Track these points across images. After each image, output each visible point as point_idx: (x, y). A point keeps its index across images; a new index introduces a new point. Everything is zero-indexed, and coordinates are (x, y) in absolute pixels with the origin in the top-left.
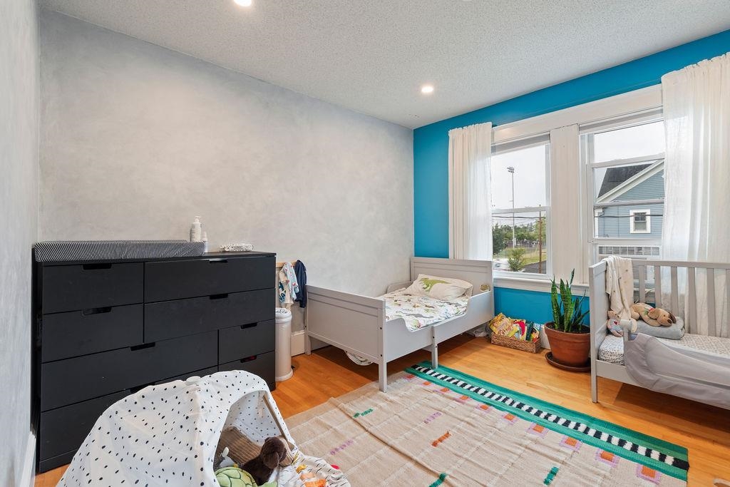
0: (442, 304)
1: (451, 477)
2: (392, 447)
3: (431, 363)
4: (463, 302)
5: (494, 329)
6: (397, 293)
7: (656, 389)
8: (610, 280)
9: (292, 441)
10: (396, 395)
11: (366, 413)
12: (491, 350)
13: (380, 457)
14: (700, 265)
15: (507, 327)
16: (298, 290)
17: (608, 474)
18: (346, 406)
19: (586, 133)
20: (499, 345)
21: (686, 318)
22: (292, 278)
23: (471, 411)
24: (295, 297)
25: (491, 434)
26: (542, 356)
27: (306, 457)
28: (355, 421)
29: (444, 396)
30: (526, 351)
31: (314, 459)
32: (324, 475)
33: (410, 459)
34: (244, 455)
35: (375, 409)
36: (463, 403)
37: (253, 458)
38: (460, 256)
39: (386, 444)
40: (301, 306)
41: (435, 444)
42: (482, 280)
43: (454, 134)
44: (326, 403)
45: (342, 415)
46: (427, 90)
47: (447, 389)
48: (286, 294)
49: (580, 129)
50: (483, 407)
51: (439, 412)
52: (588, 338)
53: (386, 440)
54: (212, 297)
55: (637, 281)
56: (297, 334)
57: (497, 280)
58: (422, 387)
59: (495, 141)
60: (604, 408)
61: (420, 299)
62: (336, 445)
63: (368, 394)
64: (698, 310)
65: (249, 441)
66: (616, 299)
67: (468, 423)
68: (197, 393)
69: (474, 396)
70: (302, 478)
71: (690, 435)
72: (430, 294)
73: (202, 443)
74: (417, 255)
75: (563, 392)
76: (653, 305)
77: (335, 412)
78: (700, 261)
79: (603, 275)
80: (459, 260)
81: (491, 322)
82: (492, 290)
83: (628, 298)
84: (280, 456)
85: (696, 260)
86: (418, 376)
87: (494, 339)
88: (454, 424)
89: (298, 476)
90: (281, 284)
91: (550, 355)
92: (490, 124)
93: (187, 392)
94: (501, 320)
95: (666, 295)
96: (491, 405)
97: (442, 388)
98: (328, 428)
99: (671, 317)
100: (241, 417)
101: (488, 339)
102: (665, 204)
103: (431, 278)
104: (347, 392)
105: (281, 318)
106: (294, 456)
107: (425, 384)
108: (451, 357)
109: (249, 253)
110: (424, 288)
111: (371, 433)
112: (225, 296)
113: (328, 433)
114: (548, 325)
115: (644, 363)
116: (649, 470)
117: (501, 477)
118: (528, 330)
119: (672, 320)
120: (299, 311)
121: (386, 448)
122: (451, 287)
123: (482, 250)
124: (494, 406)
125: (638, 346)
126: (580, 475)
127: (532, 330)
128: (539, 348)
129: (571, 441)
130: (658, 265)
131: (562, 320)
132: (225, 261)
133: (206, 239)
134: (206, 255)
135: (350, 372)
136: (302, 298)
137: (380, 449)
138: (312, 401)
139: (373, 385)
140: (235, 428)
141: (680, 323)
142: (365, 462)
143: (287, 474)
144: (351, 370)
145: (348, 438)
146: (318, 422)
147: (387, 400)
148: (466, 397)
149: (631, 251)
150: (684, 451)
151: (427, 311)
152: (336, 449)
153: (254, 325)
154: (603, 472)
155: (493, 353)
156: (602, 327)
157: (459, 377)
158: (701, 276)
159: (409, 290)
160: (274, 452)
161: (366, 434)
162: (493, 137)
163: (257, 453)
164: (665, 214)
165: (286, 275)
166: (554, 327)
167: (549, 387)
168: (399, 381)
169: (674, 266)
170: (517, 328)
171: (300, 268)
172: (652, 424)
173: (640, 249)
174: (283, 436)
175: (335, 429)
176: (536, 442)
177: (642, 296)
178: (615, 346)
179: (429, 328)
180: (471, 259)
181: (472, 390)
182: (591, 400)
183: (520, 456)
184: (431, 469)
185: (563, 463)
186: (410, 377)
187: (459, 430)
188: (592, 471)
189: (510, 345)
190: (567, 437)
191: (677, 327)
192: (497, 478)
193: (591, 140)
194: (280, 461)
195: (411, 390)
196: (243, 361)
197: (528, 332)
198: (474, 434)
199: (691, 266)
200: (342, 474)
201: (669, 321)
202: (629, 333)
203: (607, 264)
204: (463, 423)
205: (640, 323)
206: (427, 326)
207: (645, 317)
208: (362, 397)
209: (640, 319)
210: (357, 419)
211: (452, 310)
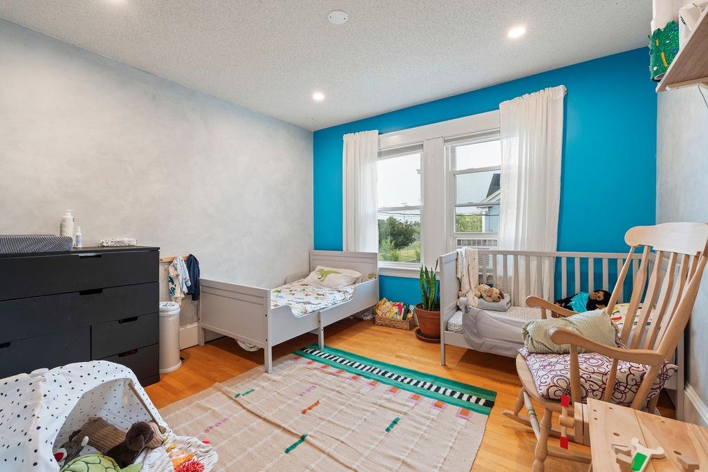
0: (332, 292)
1: (311, 436)
2: (265, 420)
3: (318, 345)
4: (350, 290)
5: (378, 312)
6: (295, 284)
7: (482, 350)
8: (460, 267)
9: (163, 424)
10: (280, 375)
11: (248, 393)
12: (373, 330)
13: (252, 429)
14: (522, 253)
15: (389, 310)
16: (189, 284)
17: (435, 418)
18: (229, 389)
19: (449, 145)
20: (382, 325)
21: (512, 294)
22: (183, 272)
23: (343, 382)
24: (185, 290)
25: (354, 398)
26: (413, 332)
27: (178, 438)
28: (236, 401)
29: (323, 371)
30: (402, 329)
31: (185, 438)
32: (193, 450)
33: (279, 426)
34: (109, 443)
35: (257, 389)
36: (338, 376)
37: (118, 444)
38: (352, 249)
39: (259, 417)
40: (193, 299)
41: (304, 412)
42: (369, 269)
43: (348, 138)
44: (210, 388)
45: (224, 397)
46: (318, 97)
47: (327, 365)
48: (176, 288)
49: (445, 141)
50: (354, 378)
51: (314, 386)
52: (439, 315)
53: (260, 414)
54: (83, 293)
55: (481, 267)
56: (189, 326)
57: (382, 269)
58: (305, 365)
59: (382, 146)
60: (449, 369)
61: (315, 289)
62: (212, 424)
63: (254, 376)
64: (520, 288)
65: (116, 429)
66: (465, 281)
67: (337, 392)
68: (40, 383)
69: (350, 370)
70: (170, 457)
71: (501, 382)
72: (324, 283)
73: (39, 428)
74: (316, 248)
75: (422, 359)
76: (491, 286)
77: (218, 395)
78: (522, 250)
79: (454, 262)
80: (352, 253)
81: (376, 306)
82: (377, 279)
83: (475, 280)
84: (145, 438)
85: (519, 250)
86: (303, 356)
87: (378, 321)
88: (325, 394)
89: (167, 454)
90: (171, 278)
91: (418, 332)
92: (377, 131)
93: (31, 384)
94: (384, 304)
95: (501, 277)
96: (361, 375)
97: (323, 365)
98: (206, 409)
99: (501, 294)
100: (107, 407)
101: (373, 321)
102: (501, 205)
103: (326, 269)
104: (233, 376)
105: (167, 311)
106: (165, 438)
107: (309, 363)
108: (339, 339)
109: (131, 248)
110: (319, 278)
111: (248, 410)
112: (100, 291)
113: (206, 414)
114: (417, 306)
115: (475, 331)
116: (466, 410)
117: (353, 431)
118: (405, 311)
119: (501, 296)
120: (191, 305)
121: (260, 421)
122: (342, 277)
123: (370, 243)
124: (363, 376)
125: (470, 317)
126: (415, 421)
127: (408, 311)
128: (412, 326)
129: (415, 398)
130: (495, 253)
131: (427, 300)
132: (100, 256)
133: (80, 234)
134: (81, 250)
135: (241, 358)
136: (195, 291)
137: (253, 422)
138: (196, 388)
139: (261, 368)
140: (100, 419)
141: (507, 299)
142: (236, 435)
143: (156, 455)
144: (241, 356)
145: (225, 417)
146: (199, 406)
147: (270, 380)
148: (342, 370)
149: (479, 243)
150: (494, 394)
151: (317, 298)
152: (211, 428)
153: (135, 319)
154: (432, 417)
155: (374, 332)
156: (452, 304)
157: (340, 355)
158: (522, 261)
159: (305, 281)
160: (139, 435)
161: (244, 411)
162: (379, 144)
163: (123, 439)
164: (500, 215)
165: (176, 269)
166: (422, 307)
167: (412, 356)
168: (285, 363)
169: (505, 254)
170: (396, 310)
171: (192, 263)
172: (480, 378)
173: (485, 241)
174: (154, 420)
175: (214, 411)
176: (389, 400)
177: (485, 278)
178: (457, 319)
179: (316, 313)
180: (361, 251)
181: (348, 364)
182: (440, 363)
183: (373, 413)
184: (295, 432)
185: (405, 414)
186: (296, 359)
187: (329, 398)
188: (425, 417)
189: (391, 325)
190: (414, 394)
191: (503, 302)
192: (351, 432)
193: (453, 152)
194: (146, 443)
195: (294, 370)
196: (121, 355)
197: (404, 313)
198: (340, 400)
199: (516, 254)
200: (211, 447)
201: (499, 298)
202: (466, 308)
203: (458, 254)
204: (333, 392)
205: (481, 300)
206: (313, 311)
207: (484, 295)
208: (247, 380)
209: (481, 297)
210: (237, 399)
211: (339, 297)
